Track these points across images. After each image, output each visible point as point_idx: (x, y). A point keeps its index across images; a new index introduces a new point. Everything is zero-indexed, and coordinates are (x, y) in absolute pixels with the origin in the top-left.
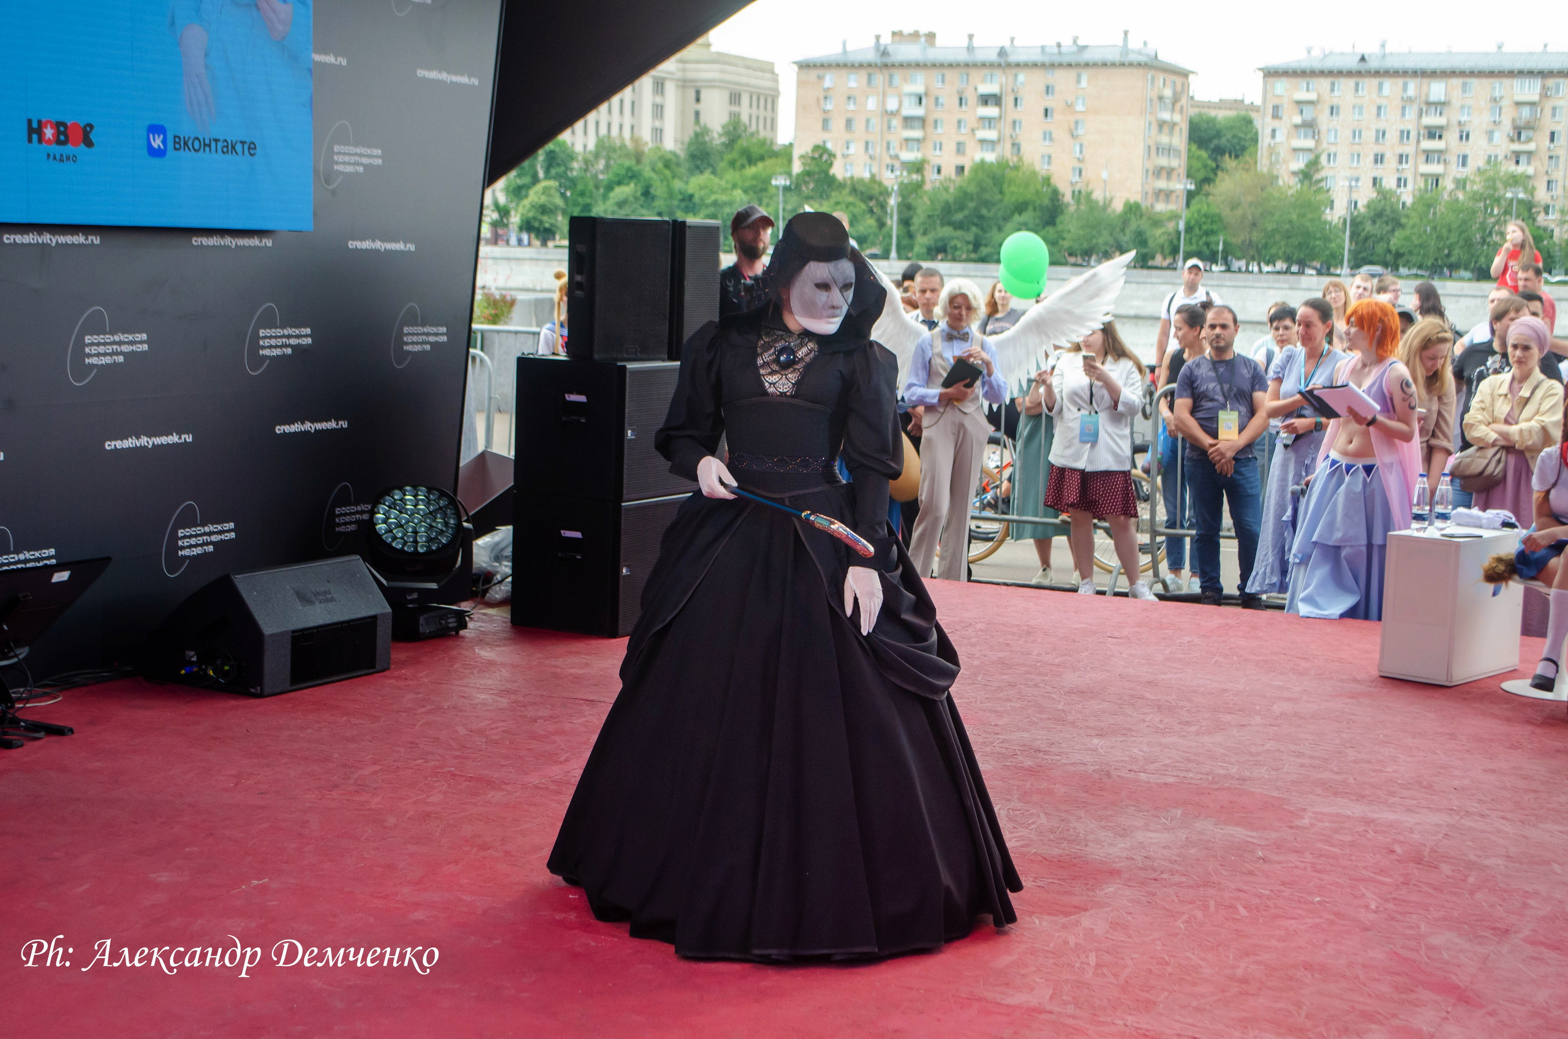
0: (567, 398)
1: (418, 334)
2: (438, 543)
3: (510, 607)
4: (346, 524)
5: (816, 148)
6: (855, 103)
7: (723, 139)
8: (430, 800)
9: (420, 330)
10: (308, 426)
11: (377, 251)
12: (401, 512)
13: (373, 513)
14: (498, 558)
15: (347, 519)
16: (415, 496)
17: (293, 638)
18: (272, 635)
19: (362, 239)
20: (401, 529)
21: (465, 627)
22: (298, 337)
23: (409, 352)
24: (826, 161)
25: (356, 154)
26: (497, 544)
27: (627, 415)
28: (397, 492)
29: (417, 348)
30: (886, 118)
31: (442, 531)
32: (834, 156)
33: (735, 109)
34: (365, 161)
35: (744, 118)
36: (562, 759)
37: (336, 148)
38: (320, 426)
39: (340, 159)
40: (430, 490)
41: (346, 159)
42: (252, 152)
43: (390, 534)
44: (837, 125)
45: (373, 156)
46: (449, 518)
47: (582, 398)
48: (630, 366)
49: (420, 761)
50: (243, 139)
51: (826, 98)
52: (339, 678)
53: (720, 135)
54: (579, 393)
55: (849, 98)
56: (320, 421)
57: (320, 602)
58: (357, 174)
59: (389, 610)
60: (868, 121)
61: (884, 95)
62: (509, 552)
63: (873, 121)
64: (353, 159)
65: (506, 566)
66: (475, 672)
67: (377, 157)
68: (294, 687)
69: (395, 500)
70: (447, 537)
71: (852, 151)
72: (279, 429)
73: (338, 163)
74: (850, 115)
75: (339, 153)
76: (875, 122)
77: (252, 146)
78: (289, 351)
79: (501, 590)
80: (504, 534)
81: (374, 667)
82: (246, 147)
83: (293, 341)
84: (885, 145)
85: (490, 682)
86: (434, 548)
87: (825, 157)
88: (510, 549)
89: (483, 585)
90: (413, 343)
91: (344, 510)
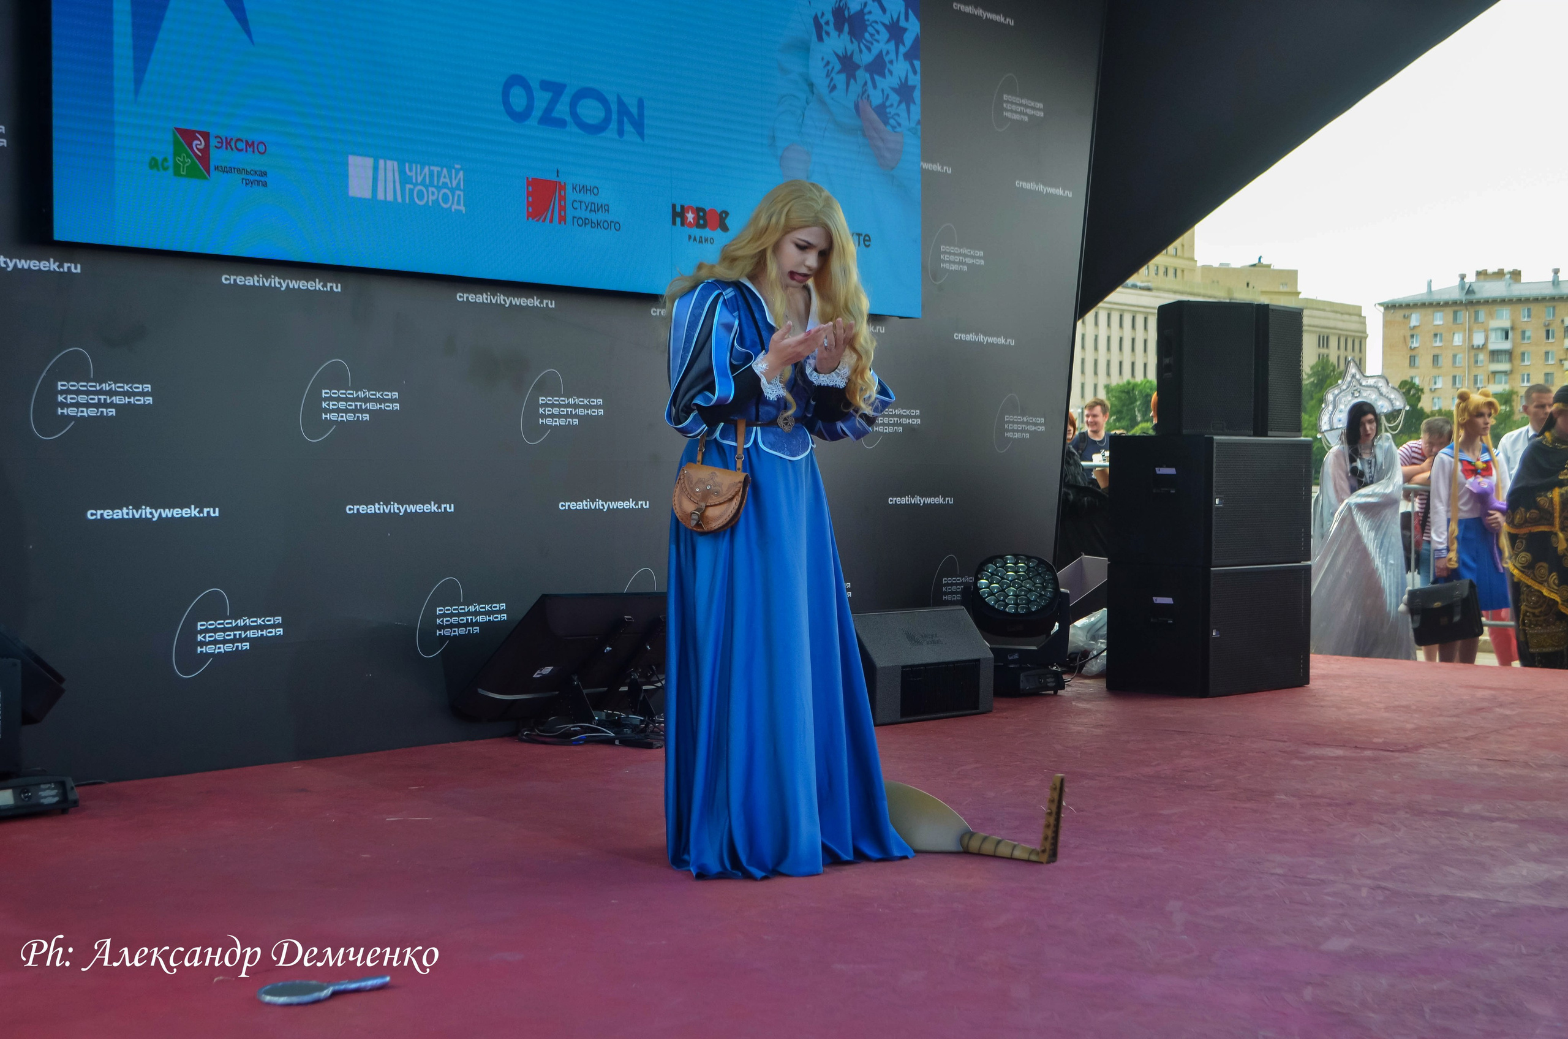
0: (1158, 472)
1: (1018, 423)
2: (1038, 606)
3: (1105, 680)
4: (952, 593)
5: (1404, 384)
6: (1441, 341)
7: (1312, 379)
8: (1027, 784)
9: (1021, 419)
10: (917, 500)
11: (981, 344)
12: (1003, 578)
13: (977, 579)
14: (1094, 638)
15: (954, 588)
16: (1016, 564)
17: (903, 672)
18: (884, 667)
19: (967, 332)
20: (1002, 593)
21: (1063, 688)
22: (909, 417)
23: (1009, 439)
24: (1414, 395)
25: (960, 254)
26: (1093, 625)
27: (1214, 484)
28: (999, 560)
29: (1017, 436)
30: (1473, 353)
31: (1041, 595)
32: (1422, 390)
33: (1324, 351)
34: (968, 260)
35: (1333, 359)
36: (1153, 764)
37: (942, 248)
38: (928, 500)
39: (946, 257)
40: (1029, 558)
41: (952, 258)
42: (867, 243)
43: (993, 597)
44: (1424, 361)
45: (975, 257)
46: (1048, 583)
47: (1172, 471)
48: (1216, 438)
49: (1018, 763)
50: (860, 232)
51: (1412, 336)
52: (945, 715)
53: (1309, 376)
54: (1168, 466)
55: (1436, 335)
56: (930, 496)
57: (928, 643)
58: (960, 272)
59: (992, 656)
60: (1455, 356)
61: (1470, 330)
62: (1104, 631)
63: (1459, 356)
64: (957, 259)
65: (1102, 643)
66: (1072, 715)
67: (979, 258)
68: (904, 719)
69: (997, 567)
70: (1045, 600)
71: (1439, 385)
72: (892, 501)
73: (944, 262)
74: (1437, 352)
75: (945, 253)
76: (1462, 359)
77: (867, 238)
78: (901, 429)
79: (1098, 664)
80: (1099, 616)
81: (977, 708)
82: (862, 238)
83: (904, 421)
84: (1472, 378)
85: (1086, 720)
86: (1033, 610)
87: (1412, 393)
88: (1105, 628)
89: (1080, 660)
90: (1013, 431)
91: (950, 580)
